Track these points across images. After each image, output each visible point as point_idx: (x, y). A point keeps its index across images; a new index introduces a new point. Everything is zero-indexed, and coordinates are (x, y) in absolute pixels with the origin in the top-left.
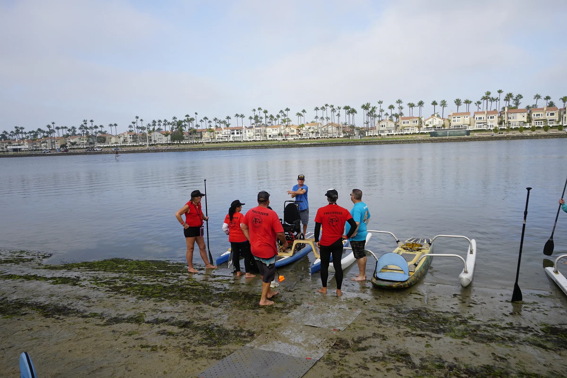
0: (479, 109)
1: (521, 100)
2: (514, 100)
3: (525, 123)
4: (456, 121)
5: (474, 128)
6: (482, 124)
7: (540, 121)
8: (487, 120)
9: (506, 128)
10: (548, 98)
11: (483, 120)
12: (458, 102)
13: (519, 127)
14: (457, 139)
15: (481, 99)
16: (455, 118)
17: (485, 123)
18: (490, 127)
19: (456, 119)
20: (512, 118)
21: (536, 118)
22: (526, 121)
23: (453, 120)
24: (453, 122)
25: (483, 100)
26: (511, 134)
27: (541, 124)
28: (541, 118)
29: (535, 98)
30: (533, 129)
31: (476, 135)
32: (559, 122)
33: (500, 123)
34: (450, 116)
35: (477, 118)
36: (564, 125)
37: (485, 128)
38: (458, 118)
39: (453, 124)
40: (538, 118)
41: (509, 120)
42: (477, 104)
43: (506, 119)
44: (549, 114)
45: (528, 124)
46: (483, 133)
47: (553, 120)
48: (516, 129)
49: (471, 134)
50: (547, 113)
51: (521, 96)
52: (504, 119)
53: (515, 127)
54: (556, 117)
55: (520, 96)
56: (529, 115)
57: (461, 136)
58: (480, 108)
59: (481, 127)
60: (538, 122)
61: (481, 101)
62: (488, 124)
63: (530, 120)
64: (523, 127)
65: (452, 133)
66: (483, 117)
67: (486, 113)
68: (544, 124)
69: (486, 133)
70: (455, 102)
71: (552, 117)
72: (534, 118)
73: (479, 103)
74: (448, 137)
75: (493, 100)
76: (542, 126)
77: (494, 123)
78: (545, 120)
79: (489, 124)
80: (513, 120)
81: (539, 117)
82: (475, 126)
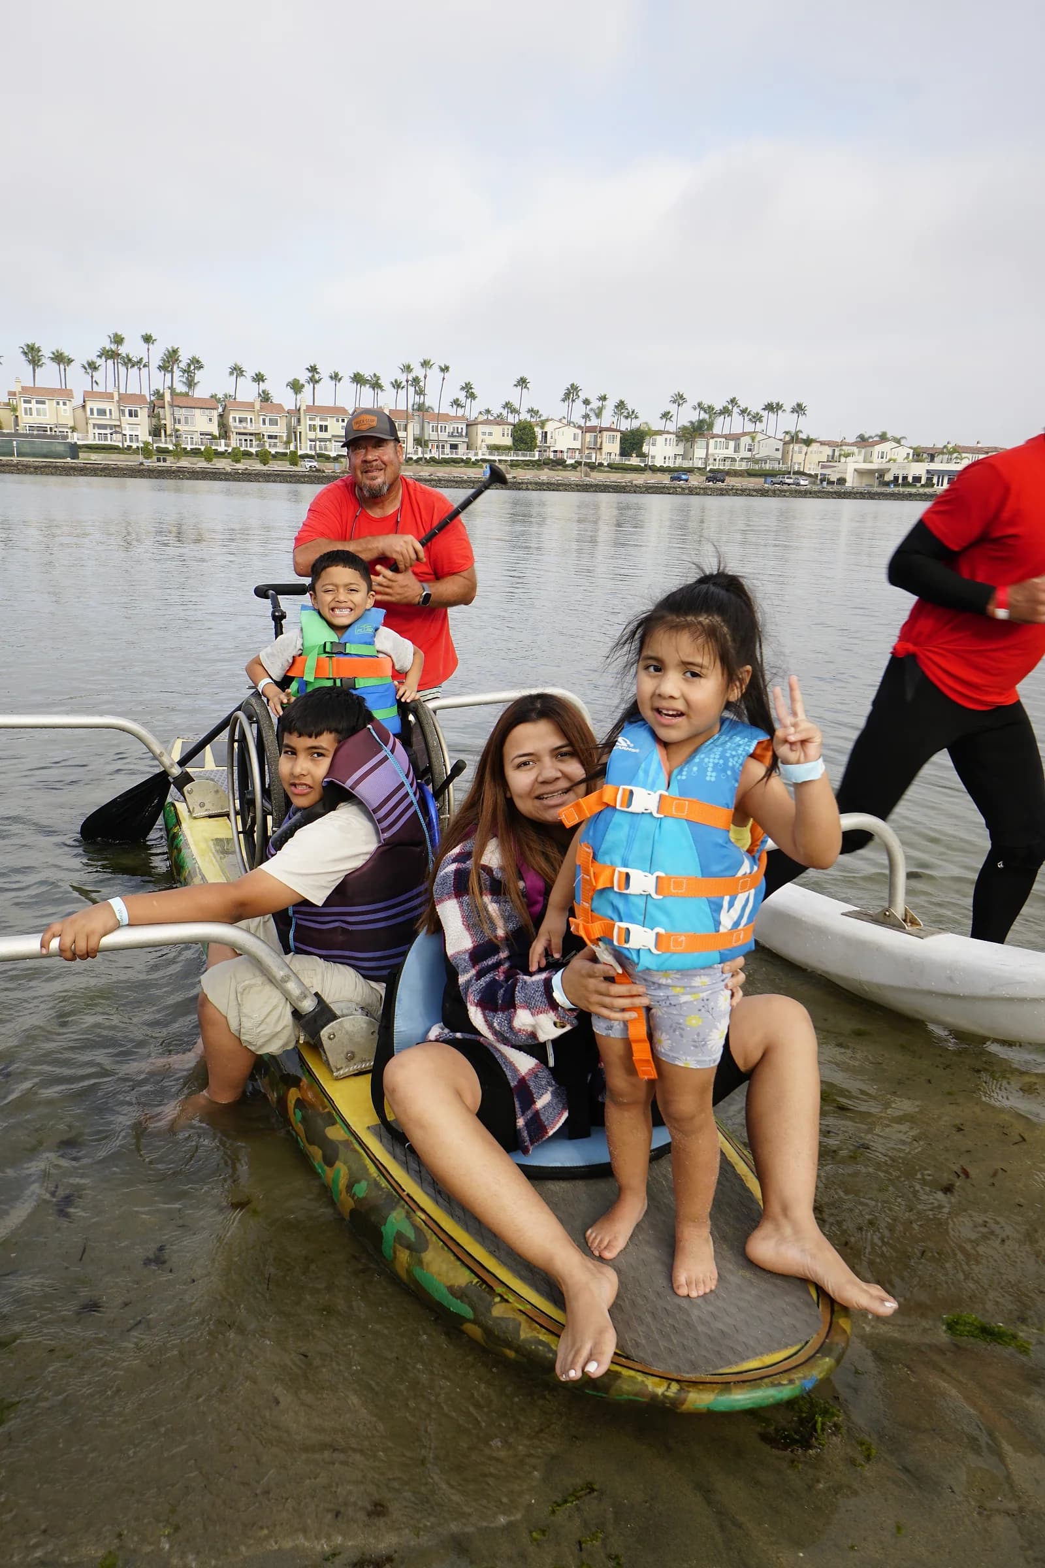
0: (94, 384)
1: (199, 376)
2: (184, 371)
3: (214, 438)
4: (34, 412)
5: (87, 440)
6: (108, 431)
7: (248, 438)
8: (120, 420)
9: (171, 447)
10: (259, 378)
11: (111, 419)
12: (32, 355)
13: (203, 448)
14: (45, 467)
15: (98, 356)
16: (29, 402)
17: (116, 429)
18: (131, 441)
19: (33, 405)
20: (183, 421)
21: (240, 428)
22: (216, 433)
23: (25, 409)
24: (26, 414)
25: (103, 358)
26: (184, 463)
27: (251, 446)
28: (251, 428)
29: (231, 374)
30: (237, 456)
31: (95, 458)
32: (288, 443)
33: (156, 432)
34: (14, 394)
35: (92, 410)
36: (300, 453)
37: (116, 441)
38: (38, 402)
39: (26, 420)
40: (245, 428)
41: (177, 426)
42: (89, 370)
43: (168, 422)
44: (267, 421)
45: (223, 441)
46: (114, 456)
47: (276, 437)
48: (196, 452)
49: (81, 455)
50: (262, 417)
51: (198, 362)
52: (163, 422)
53: (194, 447)
54: (280, 429)
55: (196, 363)
56: (221, 416)
57: (55, 458)
58: (97, 383)
59: (106, 439)
60: (243, 437)
61: (99, 362)
62: (124, 432)
63: (226, 432)
64: (213, 448)
65: (26, 449)
66: (110, 410)
67: (116, 398)
68: (258, 446)
69: (122, 457)
70: (25, 353)
71: (273, 430)
72: (235, 427)
73: (93, 366)
74: (15, 459)
75: (128, 362)
76: (253, 450)
77: (138, 430)
78: (259, 434)
79: (127, 432)
80: (186, 428)
81: (244, 424)
82: (91, 436)
